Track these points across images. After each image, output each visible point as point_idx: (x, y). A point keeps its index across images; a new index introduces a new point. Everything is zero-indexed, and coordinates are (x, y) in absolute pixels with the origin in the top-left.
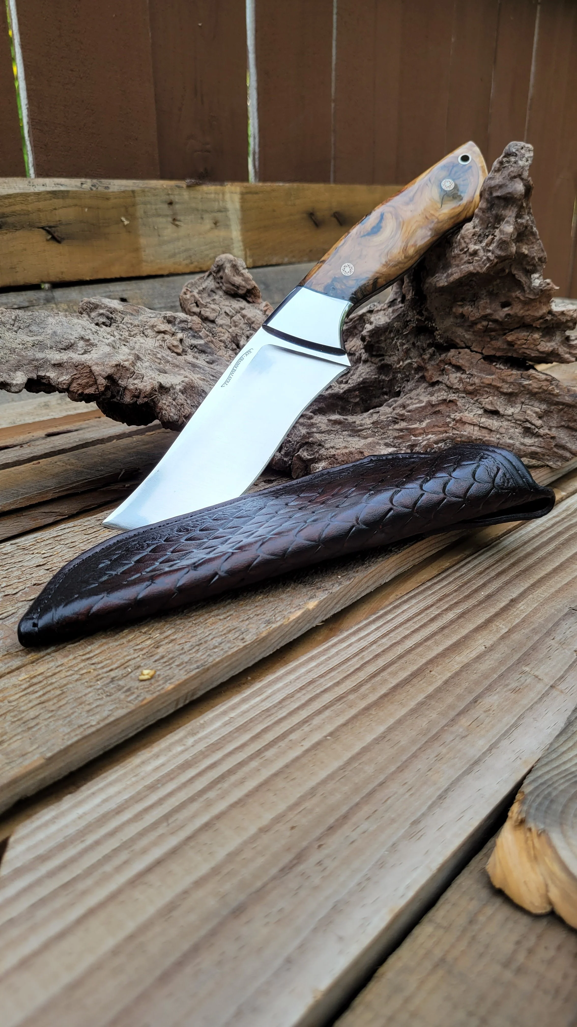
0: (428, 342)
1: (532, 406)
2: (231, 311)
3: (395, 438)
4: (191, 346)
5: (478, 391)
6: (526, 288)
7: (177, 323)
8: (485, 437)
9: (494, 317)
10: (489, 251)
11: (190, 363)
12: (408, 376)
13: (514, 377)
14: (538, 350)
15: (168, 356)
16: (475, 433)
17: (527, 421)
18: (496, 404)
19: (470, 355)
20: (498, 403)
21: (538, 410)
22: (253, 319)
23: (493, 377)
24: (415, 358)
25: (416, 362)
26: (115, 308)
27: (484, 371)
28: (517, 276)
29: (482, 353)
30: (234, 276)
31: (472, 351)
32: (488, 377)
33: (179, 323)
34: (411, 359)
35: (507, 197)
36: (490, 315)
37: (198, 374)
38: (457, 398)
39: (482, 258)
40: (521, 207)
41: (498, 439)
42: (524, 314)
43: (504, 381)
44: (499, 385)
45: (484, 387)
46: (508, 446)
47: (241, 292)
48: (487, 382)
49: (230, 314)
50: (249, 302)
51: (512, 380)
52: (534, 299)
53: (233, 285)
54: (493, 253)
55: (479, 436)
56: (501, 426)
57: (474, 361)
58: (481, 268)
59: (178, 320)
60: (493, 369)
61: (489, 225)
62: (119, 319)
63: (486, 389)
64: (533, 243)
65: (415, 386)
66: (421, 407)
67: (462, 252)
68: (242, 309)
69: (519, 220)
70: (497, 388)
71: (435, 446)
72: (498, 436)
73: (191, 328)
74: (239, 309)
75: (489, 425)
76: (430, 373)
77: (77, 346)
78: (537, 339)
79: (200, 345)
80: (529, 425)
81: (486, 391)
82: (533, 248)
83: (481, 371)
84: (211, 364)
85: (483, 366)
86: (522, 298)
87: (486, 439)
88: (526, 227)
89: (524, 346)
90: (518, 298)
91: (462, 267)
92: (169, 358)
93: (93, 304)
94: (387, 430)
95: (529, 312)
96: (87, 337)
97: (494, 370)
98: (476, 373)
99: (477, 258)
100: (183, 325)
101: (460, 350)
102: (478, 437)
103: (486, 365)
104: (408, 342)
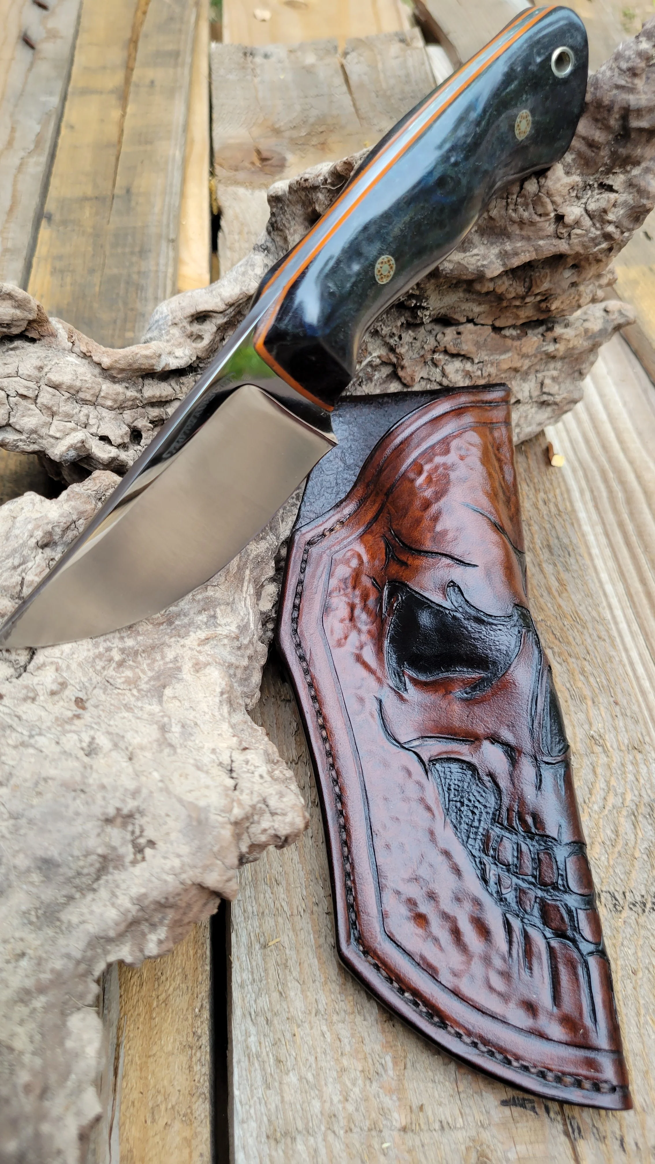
0: (399, 324)
1: (548, 370)
2: (28, 388)
10: (610, 222)
13: (536, 345)
17: (545, 393)
19: (475, 332)
21: (555, 373)
22: (78, 384)
23: (509, 354)
24: (375, 349)
25: (379, 357)
27: (496, 350)
31: (476, 324)
32: (503, 357)
39: (588, 231)
43: (525, 356)
44: (518, 365)
47: (15, 331)
48: (505, 366)
49: (31, 394)
54: (617, 227)
56: (520, 417)
57: (481, 340)
58: (585, 247)
60: (509, 342)
61: (601, 169)
67: (543, 219)
68: (40, 368)
74: (36, 373)
76: (408, 370)
77: (114, 849)
80: (545, 398)
91: (541, 243)
96: (111, 811)
97: (510, 345)
99: (578, 231)
101: (461, 328)
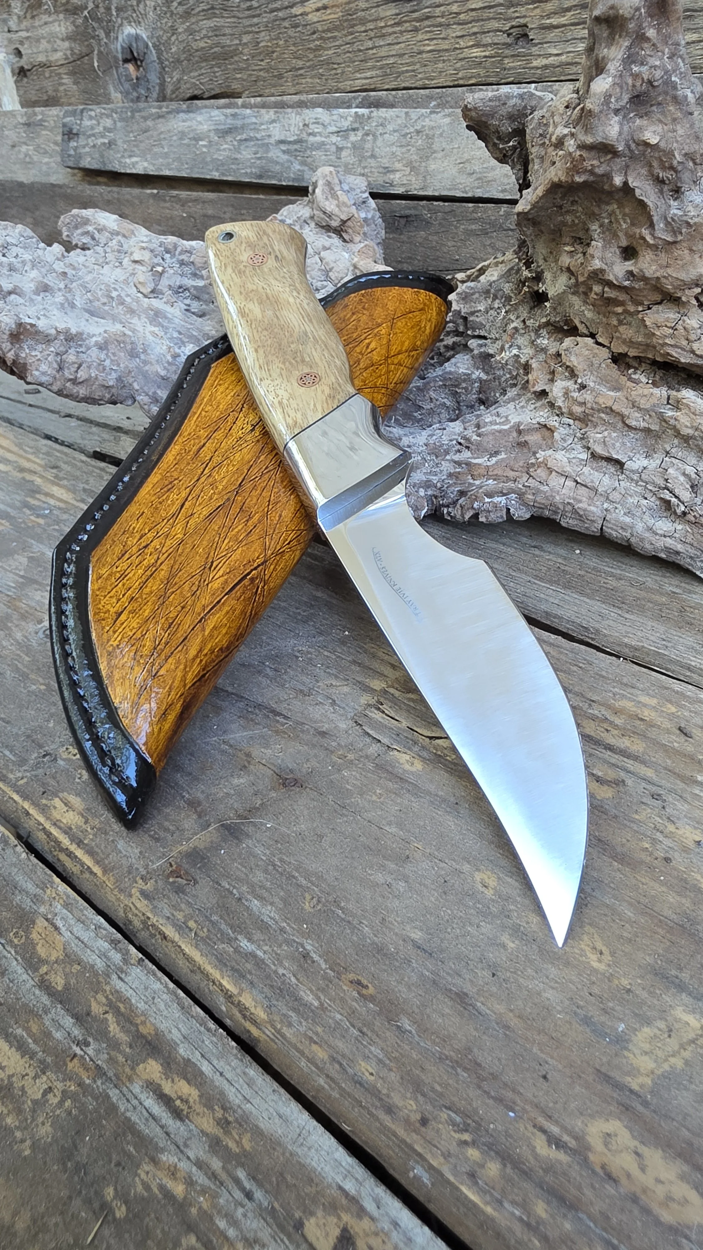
3: (450, 475)
4: (180, 287)
5: (590, 418)
6: (655, 219)
7: (177, 253)
8: (580, 501)
9: (606, 277)
11: (152, 310)
12: (516, 378)
14: (693, 352)
15: (128, 295)
16: (564, 491)
18: (613, 445)
20: (618, 444)
26: (104, 226)
28: (638, 192)
29: (609, 348)
30: (327, 199)
33: (180, 254)
34: (519, 348)
35: (609, 17)
36: (602, 271)
37: (155, 326)
38: (557, 425)
40: (641, 38)
41: (606, 510)
42: (658, 274)
45: (599, 411)
46: (622, 528)
50: (345, 241)
51: (648, 406)
52: (675, 242)
53: (325, 213)
55: (569, 498)
59: (179, 249)
62: (103, 241)
63: (603, 415)
64: (674, 120)
65: (518, 395)
66: (500, 431)
69: (635, 69)
70: (622, 418)
71: (487, 500)
72: (606, 505)
73: (192, 263)
75: (592, 482)
78: (693, 329)
79: (196, 288)
81: (601, 418)
82: (675, 131)
83: (603, 380)
84: (200, 317)
85: (608, 372)
86: (649, 238)
87: (580, 505)
88: (650, 82)
89: (667, 341)
90: (644, 239)
92: (128, 300)
93: (82, 217)
94: (443, 460)
95: (669, 271)
98: (592, 384)
100: (184, 257)
102: (567, 500)
103: (613, 371)
104: (517, 318)
